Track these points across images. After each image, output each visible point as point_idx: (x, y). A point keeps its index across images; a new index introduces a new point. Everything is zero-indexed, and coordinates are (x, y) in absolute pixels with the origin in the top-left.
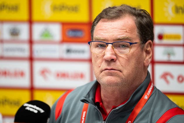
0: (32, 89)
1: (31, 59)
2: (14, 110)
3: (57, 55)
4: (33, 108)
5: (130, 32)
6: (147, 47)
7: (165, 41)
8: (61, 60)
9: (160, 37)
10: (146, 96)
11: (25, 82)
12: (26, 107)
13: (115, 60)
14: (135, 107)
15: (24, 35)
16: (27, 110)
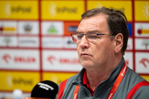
0: (41, 71)
1: (41, 49)
2: (30, 88)
3: (60, 46)
4: (45, 86)
5: (100, 26)
6: (118, 38)
7: (143, 35)
8: (64, 49)
9: (140, 32)
10: (122, 73)
11: (36, 66)
12: (40, 85)
13: (87, 47)
14: (115, 83)
15: (35, 30)
16: (41, 88)
